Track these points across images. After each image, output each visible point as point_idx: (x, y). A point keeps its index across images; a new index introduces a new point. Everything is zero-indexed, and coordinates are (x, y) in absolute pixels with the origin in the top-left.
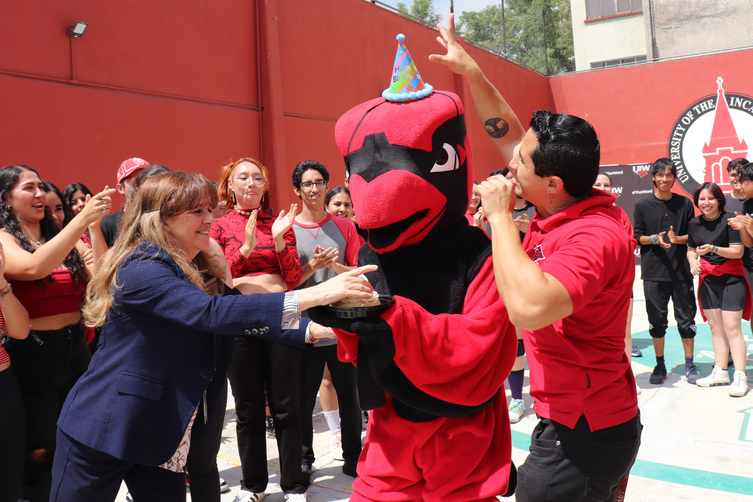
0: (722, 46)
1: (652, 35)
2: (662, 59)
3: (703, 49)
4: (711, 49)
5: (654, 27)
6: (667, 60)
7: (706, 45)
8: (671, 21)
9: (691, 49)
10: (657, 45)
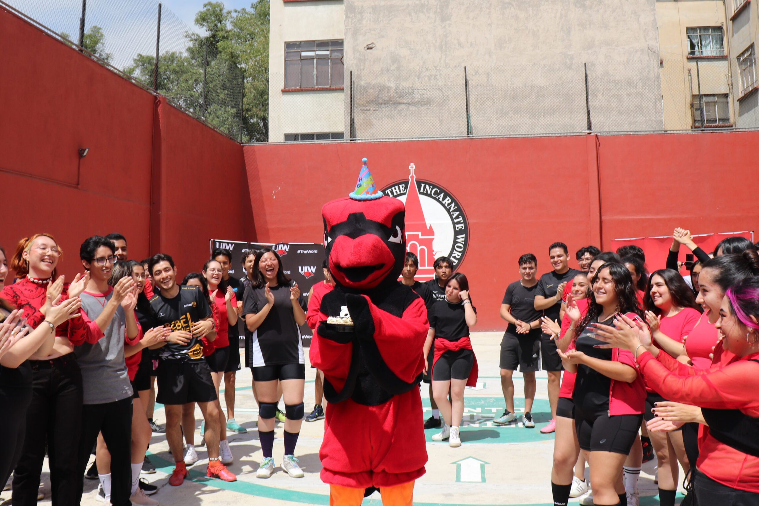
0: (416, 134)
1: (351, 115)
2: (359, 140)
3: (398, 134)
4: (405, 135)
5: (354, 108)
6: (364, 141)
7: (401, 131)
8: (370, 103)
9: (388, 133)
10: (355, 125)
